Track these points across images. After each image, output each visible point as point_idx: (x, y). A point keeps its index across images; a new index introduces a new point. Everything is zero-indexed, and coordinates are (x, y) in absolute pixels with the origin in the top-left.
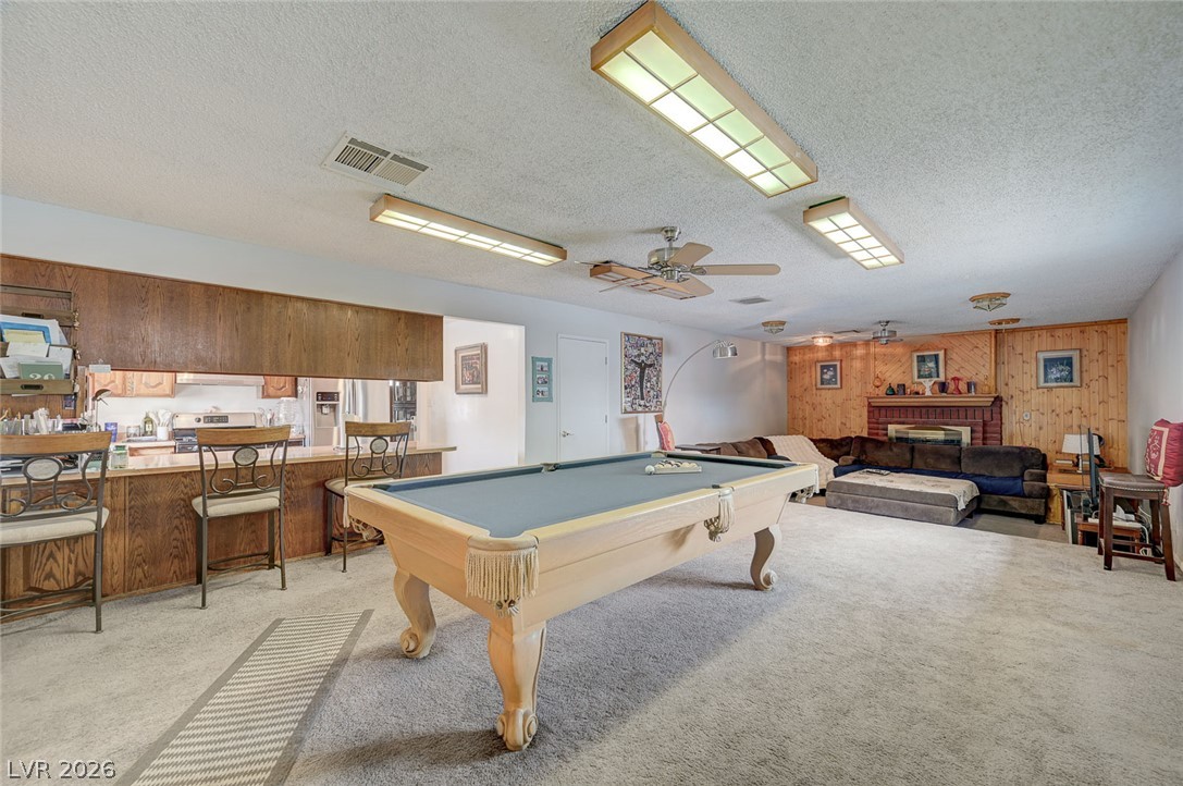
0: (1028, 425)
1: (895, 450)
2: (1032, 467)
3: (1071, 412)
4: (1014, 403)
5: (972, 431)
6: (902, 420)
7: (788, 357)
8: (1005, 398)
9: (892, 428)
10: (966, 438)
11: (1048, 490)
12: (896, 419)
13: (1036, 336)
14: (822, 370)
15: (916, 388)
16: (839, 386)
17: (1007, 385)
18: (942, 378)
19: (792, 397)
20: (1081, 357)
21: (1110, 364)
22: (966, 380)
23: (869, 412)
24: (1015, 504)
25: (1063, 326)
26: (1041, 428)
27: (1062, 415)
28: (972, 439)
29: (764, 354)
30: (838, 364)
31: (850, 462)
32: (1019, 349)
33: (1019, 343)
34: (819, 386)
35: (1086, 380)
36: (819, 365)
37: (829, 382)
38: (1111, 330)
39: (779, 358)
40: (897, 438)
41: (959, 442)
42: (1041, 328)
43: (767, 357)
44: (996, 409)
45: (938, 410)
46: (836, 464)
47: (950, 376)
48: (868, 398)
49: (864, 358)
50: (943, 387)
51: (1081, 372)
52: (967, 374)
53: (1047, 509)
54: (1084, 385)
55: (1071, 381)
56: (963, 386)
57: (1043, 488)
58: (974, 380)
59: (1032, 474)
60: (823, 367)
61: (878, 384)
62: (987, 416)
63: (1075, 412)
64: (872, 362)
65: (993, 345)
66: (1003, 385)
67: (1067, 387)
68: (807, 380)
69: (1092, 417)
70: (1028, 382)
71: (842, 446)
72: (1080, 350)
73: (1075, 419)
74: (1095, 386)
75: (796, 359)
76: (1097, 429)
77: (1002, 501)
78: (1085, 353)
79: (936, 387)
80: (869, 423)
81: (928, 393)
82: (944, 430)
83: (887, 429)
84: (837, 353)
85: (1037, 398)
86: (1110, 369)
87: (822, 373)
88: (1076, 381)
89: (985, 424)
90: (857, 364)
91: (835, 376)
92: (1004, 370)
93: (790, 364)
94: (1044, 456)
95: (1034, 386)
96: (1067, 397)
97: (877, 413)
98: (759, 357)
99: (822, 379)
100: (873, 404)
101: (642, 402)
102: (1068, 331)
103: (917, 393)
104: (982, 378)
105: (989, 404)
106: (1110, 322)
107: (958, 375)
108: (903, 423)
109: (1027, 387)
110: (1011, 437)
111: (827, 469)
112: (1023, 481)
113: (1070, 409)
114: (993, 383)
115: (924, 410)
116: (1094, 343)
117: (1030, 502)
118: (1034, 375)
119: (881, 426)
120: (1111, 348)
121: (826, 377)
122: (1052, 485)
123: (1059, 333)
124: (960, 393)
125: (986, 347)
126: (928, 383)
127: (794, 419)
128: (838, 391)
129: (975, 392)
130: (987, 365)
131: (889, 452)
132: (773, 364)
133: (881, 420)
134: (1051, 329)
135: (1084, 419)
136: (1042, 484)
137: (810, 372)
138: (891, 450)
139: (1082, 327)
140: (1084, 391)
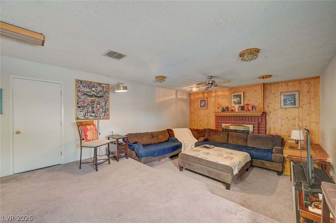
0: (277, 124)
1: (221, 135)
2: (276, 145)
3: (295, 119)
4: (271, 115)
5: (254, 127)
6: (227, 122)
7: (190, 97)
8: (267, 113)
9: (223, 125)
10: (251, 130)
11: (284, 158)
12: (225, 121)
13: (280, 85)
14: (201, 102)
15: (232, 109)
16: (206, 108)
17: (268, 107)
18: (242, 105)
19: (191, 112)
20: (299, 94)
21: (312, 97)
22: (252, 105)
23: (216, 118)
24: (268, 164)
25: (292, 81)
26: (282, 126)
27: (291, 119)
28: (253, 130)
29: (177, 95)
30: (206, 99)
31: (202, 140)
32: (273, 92)
33: (273, 89)
34: (200, 108)
35: (301, 104)
36: (200, 100)
37: (203, 106)
38: (312, 82)
39: (185, 97)
40: (225, 129)
41: (249, 131)
42: (282, 82)
43: (179, 97)
44: (264, 118)
45: (241, 118)
46: (197, 141)
47: (245, 103)
48: (215, 113)
49: (215, 97)
50: (242, 108)
51: (299, 101)
52: (252, 103)
53: (283, 167)
54: (301, 107)
55: (295, 105)
56: (250, 108)
57: (281, 158)
58: (255, 105)
59: (276, 149)
60: (201, 101)
61: (219, 107)
62: (260, 120)
63: (296, 118)
64: (217, 98)
65: (262, 90)
66: (267, 107)
67: (293, 108)
68: (196, 106)
69: (304, 121)
70: (277, 106)
71: (202, 132)
72: (299, 91)
73: (297, 122)
74: (305, 107)
75: (192, 98)
76: (306, 127)
77: (262, 163)
78: (301, 92)
79: (240, 108)
80: (216, 123)
81: (237, 111)
82: (242, 126)
83: (221, 126)
84: (206, 95)
85: (280, 112)
86: (312, 99)
87: (201, 103)
88: (297, 105)
89: (259, 124)
90: (213, 99)
91: (205, 104)
92: (267, 101)
93: (190, 100)
94: (283, 139)
95: (279, 107)
96: (293, 112)
97: (219, 119)
98: (174, 96)
99: (201, 105)
100: (217, 115)
101: (93, 115)
102: (294, 83)
103: (233, 111)
104: (258, 104)
105: (261, 115)
106: (312, 78)
107: (248, 103)
108: (227, 123)
109: (276, 108)
110: (270, 129)
111: (192, 144)
112: (272, 153)
113: (294, 118)
114: (262, 106)
115: (235, 118)
116: (305, 88)
117: (275, 164)
118: (279, 103)
119: (220, 124)
120: (312, 90)
121: (202, 104)
122: (286, 156)
123: (290, 84)
124: (249, 110)
125: (260, 91)
126: (237, 106)
127: (191, 121)
128: (207, 110)
129: (255, 110)
130: (260, 99)
131: (219, 136)
132: (183, 100)
133: (220, 121)
134: (286, 82)
135: (300, 122)
136: (280, 155)
137: (197, 102)
138: (220, 135)
139: (300, 81)
140: (301, 109)
